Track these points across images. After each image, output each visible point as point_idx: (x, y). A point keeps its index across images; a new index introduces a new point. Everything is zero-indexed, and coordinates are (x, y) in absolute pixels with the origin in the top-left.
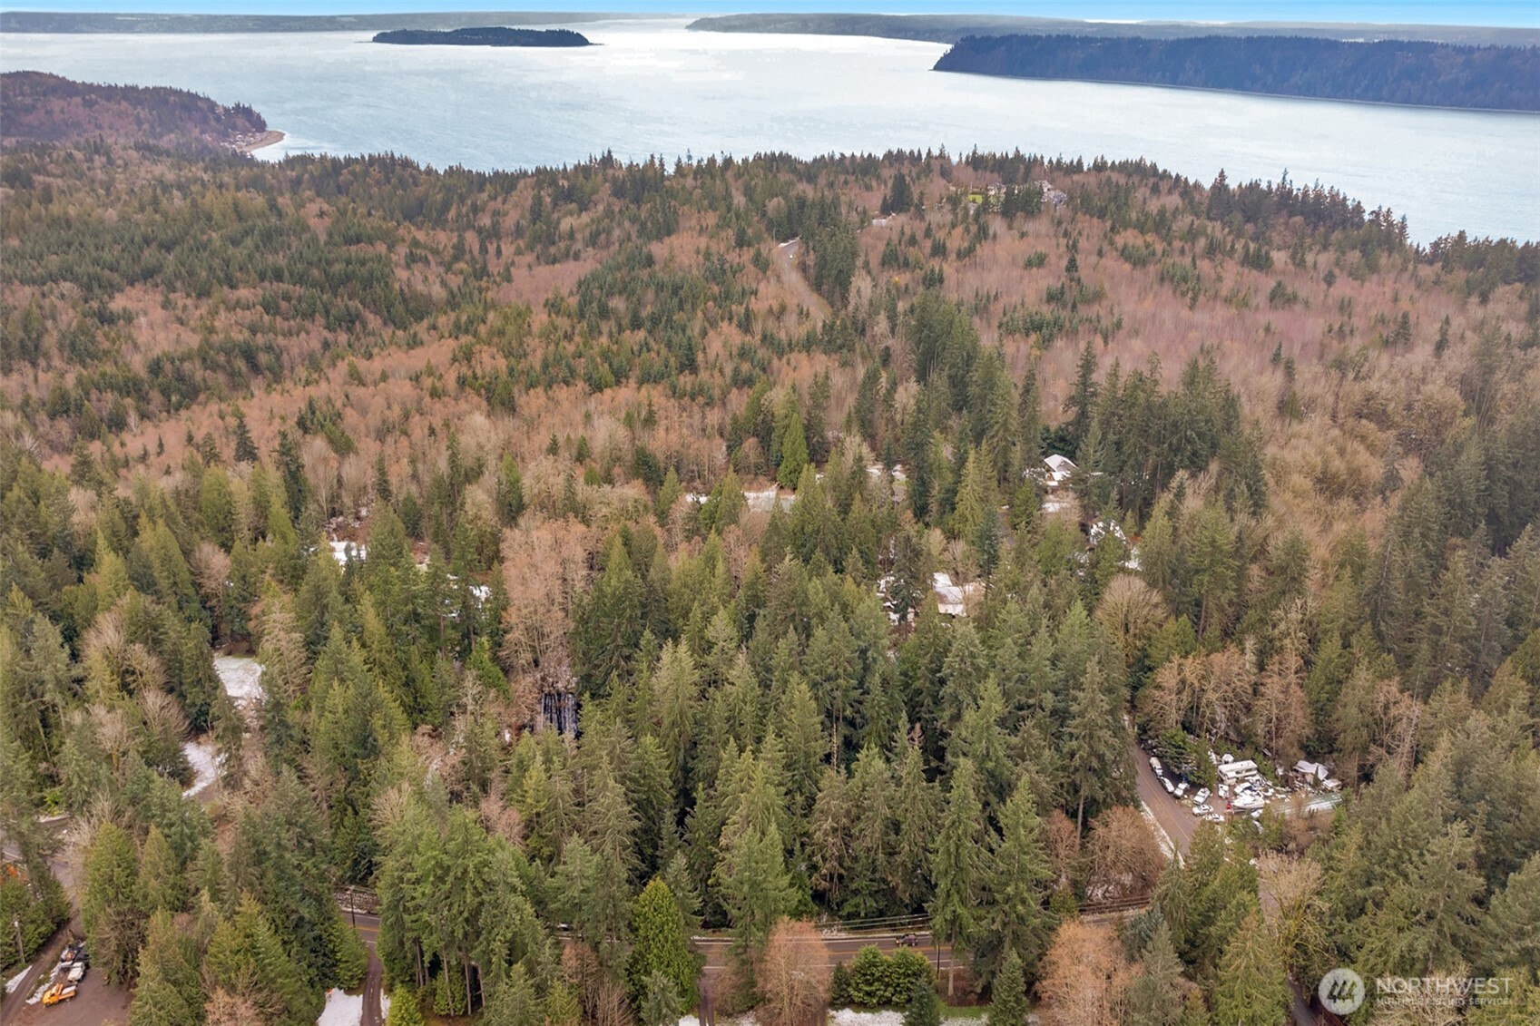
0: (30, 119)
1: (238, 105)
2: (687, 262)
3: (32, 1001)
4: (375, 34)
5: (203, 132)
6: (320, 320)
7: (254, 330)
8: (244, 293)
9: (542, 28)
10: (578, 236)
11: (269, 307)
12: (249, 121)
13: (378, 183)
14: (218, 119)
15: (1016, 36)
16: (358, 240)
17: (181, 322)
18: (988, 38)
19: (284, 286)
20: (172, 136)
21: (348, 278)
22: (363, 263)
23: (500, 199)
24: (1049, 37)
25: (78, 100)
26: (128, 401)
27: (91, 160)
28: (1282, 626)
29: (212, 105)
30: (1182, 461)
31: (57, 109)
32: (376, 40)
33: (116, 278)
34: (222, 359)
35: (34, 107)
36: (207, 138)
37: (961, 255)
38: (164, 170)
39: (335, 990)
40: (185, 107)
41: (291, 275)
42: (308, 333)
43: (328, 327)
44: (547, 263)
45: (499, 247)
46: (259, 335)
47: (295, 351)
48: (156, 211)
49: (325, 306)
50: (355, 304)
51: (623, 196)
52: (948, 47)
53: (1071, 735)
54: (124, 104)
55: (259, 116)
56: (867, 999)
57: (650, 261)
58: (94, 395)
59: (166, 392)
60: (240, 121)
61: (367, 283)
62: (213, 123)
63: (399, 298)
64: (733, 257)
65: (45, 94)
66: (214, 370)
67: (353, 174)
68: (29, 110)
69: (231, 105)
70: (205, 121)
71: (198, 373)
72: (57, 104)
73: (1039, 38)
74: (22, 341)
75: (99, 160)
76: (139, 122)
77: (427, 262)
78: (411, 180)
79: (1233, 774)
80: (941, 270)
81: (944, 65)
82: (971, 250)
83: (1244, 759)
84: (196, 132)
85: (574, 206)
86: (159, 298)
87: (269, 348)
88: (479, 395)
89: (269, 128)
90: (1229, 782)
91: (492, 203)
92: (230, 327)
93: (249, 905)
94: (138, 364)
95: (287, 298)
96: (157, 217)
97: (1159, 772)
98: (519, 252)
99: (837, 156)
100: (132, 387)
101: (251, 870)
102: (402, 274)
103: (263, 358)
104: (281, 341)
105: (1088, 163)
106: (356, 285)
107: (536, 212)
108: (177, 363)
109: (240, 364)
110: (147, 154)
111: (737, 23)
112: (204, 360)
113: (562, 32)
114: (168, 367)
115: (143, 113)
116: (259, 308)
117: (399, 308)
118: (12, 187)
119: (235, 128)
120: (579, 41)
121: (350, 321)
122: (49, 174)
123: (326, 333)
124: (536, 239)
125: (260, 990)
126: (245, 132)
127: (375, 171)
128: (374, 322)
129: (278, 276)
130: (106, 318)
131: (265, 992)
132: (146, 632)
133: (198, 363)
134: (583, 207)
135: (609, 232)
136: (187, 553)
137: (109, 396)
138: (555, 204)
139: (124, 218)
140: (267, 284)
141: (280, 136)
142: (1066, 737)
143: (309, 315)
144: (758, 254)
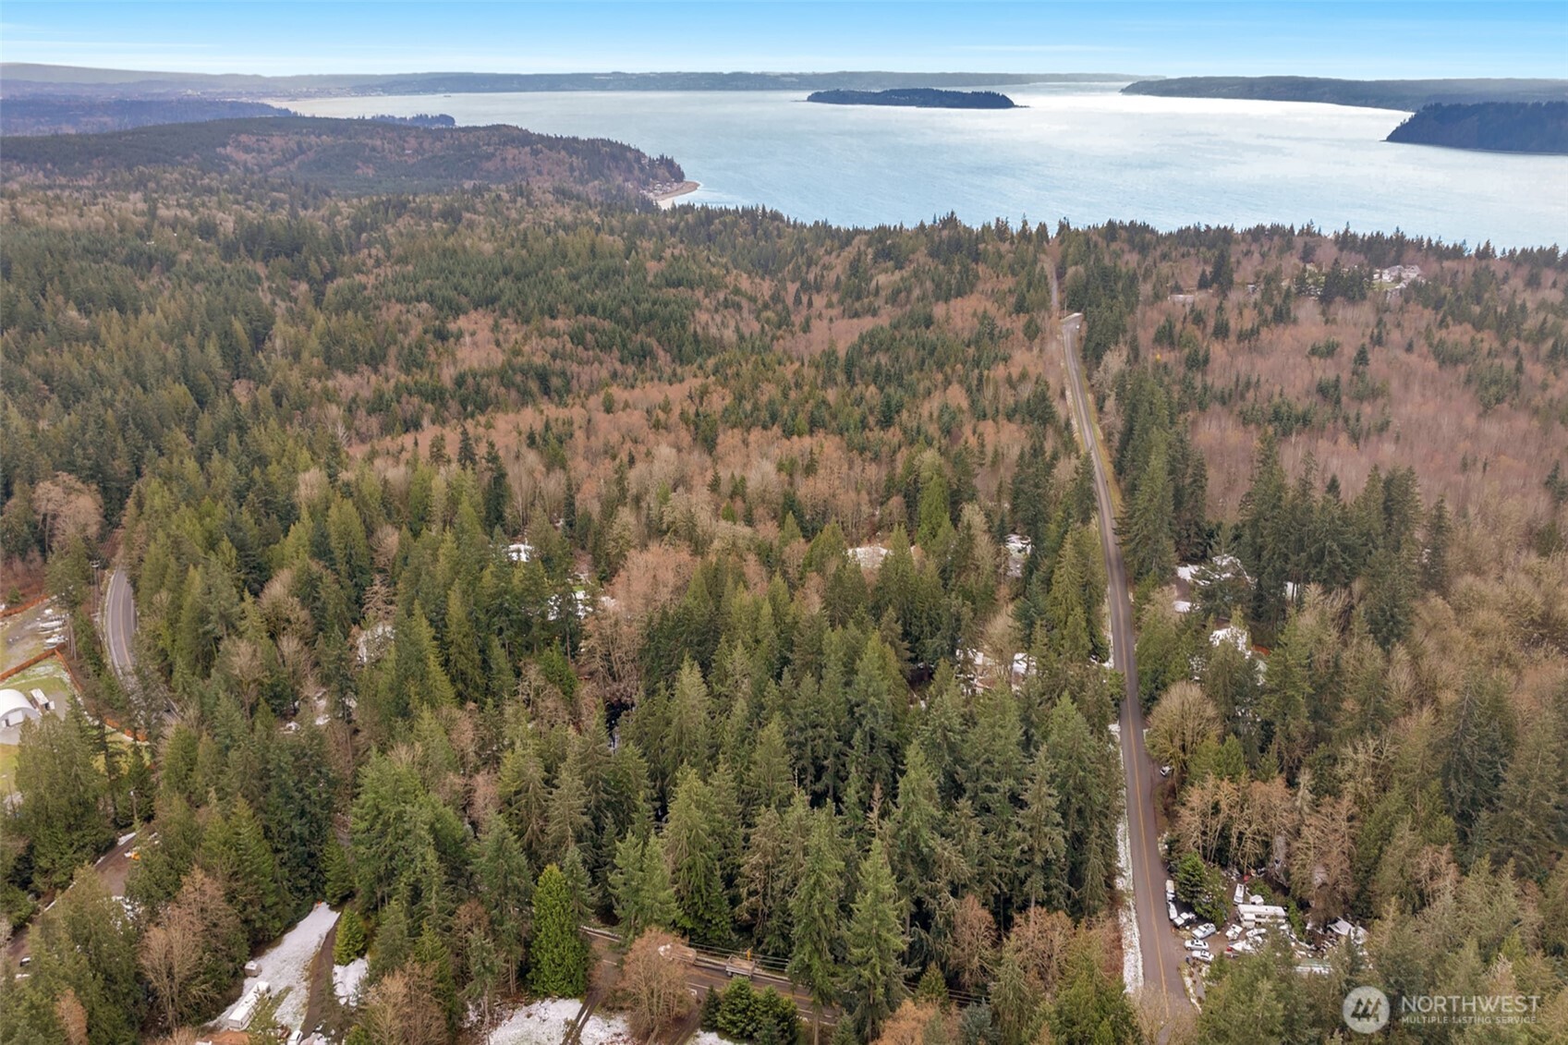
0: (489, 165)
1: (662, 157)
2: (960, 324)
3: (127, 855)
4: (809, 94)
5: (626, 180)
6: (616, 353)
7: (554, 357)
8: (560, 323)
9: (968, 90)
10: (883, 293)
11: (577, 338)
12: (670, 172)
13: (745, 234)
14: (642, 169)
15: (1493, 104)
16: (678, 284)
17: (498, 344)
18: (1458, 107)
19: (594, 319)
20: (596, 182)
21: (652, 316)
22: (666, 305)
23: (834, 254)
24: (1538, 105)
25: (528, 149)
26: (429, 406)
27: (514, 201)
28: (1349, 767)
29: (639, 155)
30: (1319, 574)
31: (510, 157)
32: (810, 99)
33: (464, 301)
34: (518, 378)
35: (493, 155)
36: (629, 185)
37: (1242, 336)
38: (566, 214)
39: (324, 904)
40: (614, 157)
41: (604, 310)
42: (601, 363)
43: (622, 361)
44: (850, 317)
45: (810, 299)
46: (558, 361)
47: (584, 378)
48: (523, 247)
49: (623, 340)
50: (652, 342)
51: (938, 257)
52: (1406, 116)
53: (1019, 826)
54: (563, 153)
55: (679, 168)
56: (729, 1027)
57: (929, 321)
58: (405, 397)
59: (463, 405)
60: (662, 172)
61: (665, 324)
62: (636, 172)
63: (691, 339)
64: (1004, 323)
65: (505, 144)
66: (507, 387)
67: (724, 224)
68: (489, 157)
69: (656, 156)
70: (630, 170)
71: (494, 388)
72: (511, 152)
73: (1523, 106)
74: (371, 349)
75: (521, 201)
76: (572, 169)
77: (739, 307)
78: (775, 233)
79: (1253, 917)
80: (1207, 351)
81: (1399, 136)
82: (1254, 332)
83: (1274, 904)
84: (619, 180)
85: (891, 264)
86: (491, 322)
87: (563, 373)
88: (688, 430)
89: (687, 179)
90: (1245, 924)
91: (827, 258)
92: (536, 352)
93: (242, 808)
94: (448, 375)
95: (593, 330)
96: (524, 252)
97: (1170, 896)
98: (830, 305)
99: (1203, 228)
100: (435, 396)
101: (254, 782)
102: (703, 317)
103: (556, 382)
104: (575, 368)
105: (1471, 248)
106: (656, 323)
107: (855, 268)
108: (478, 378)
109: (533, 386)
110: (561, 198)
111: (1175, 87)
112: (502, 378)
113: (988, 94)
114: (470, 380)
115: (576, 161)
116: (566, 337)
117: (688, 348)
118: (446, 222)
119: (655, 177)
120: (1006, 103)
121: (643, 355)
122: (475, 212)
123: (618, 365)
124: (848, 294)
125: (237, 880)
126: (664, 182)
127: (743, 224)
128: (663, 358)
129: (593, 311)
130: (442, 335)
131: (241, 883)
132: (307, 590)
133: (495, 381)
134: (899, 266)
135: (909, 291)
136: (370, 532)
137: (416, 400)
138: (875, 260)
139: (499, 252)
140: (580, 317)
141: (695, 186)
142: (1013, 826)
143: (606, 348)
144: (1031, 321)
